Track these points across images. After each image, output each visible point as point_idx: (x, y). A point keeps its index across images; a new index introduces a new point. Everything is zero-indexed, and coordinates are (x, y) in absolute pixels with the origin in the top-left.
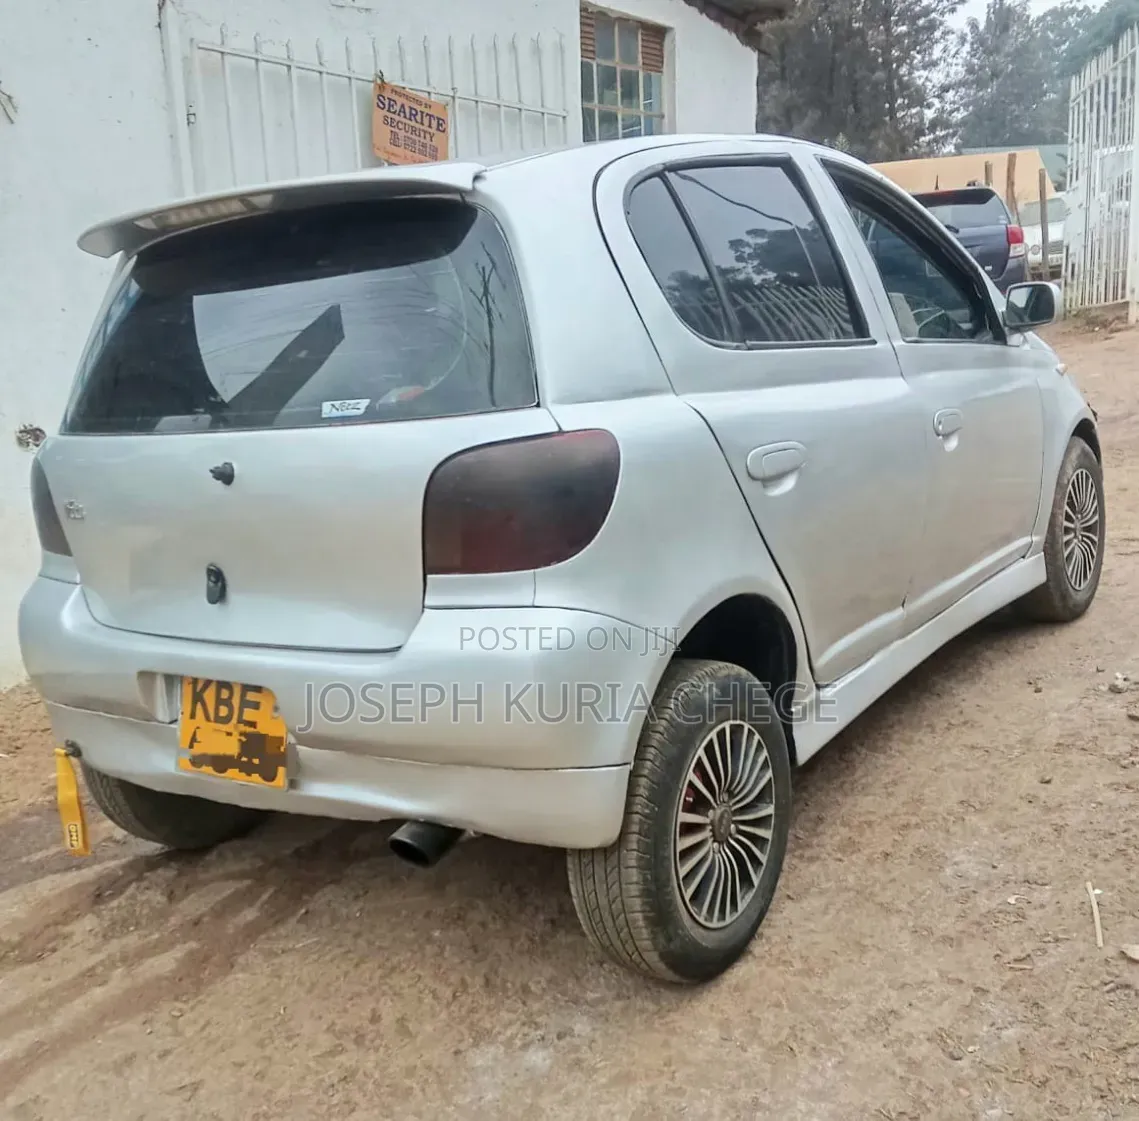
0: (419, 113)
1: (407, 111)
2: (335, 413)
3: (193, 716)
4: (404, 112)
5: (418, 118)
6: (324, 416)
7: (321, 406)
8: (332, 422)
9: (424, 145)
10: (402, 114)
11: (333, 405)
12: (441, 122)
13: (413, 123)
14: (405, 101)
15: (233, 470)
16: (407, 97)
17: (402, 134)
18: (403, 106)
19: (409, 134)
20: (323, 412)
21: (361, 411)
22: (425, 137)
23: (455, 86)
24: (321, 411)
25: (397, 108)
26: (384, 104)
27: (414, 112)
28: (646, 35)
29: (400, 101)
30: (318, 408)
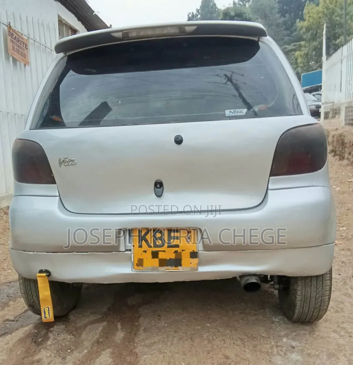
0: (20, 41)
1: (17, 39)
2: (231, 114)
3: (140, 246)
4: (16, 39)
5: (20, 42)
6: (226, 115)
7: (225, 112)
8: (231, 118)
9: (22, 53)
10: (15, 40)
11: (230, 111)
12: (26, 46)
13: (18, 44)
14: (16, 35)
15: (182, 138)
16: (17, 34)
17: (15, 47)
18: (15, 37)
19: (17, 48)
20: (226, 114)
21: (244, 114)
22: (22, 50)
23: (29, 33)
24: (225, 114)
25: (14, 37)
26: (10, 35)
27: (19, 40)
28: (72, 32)
29: (15, 35)
30: (224, 113)
